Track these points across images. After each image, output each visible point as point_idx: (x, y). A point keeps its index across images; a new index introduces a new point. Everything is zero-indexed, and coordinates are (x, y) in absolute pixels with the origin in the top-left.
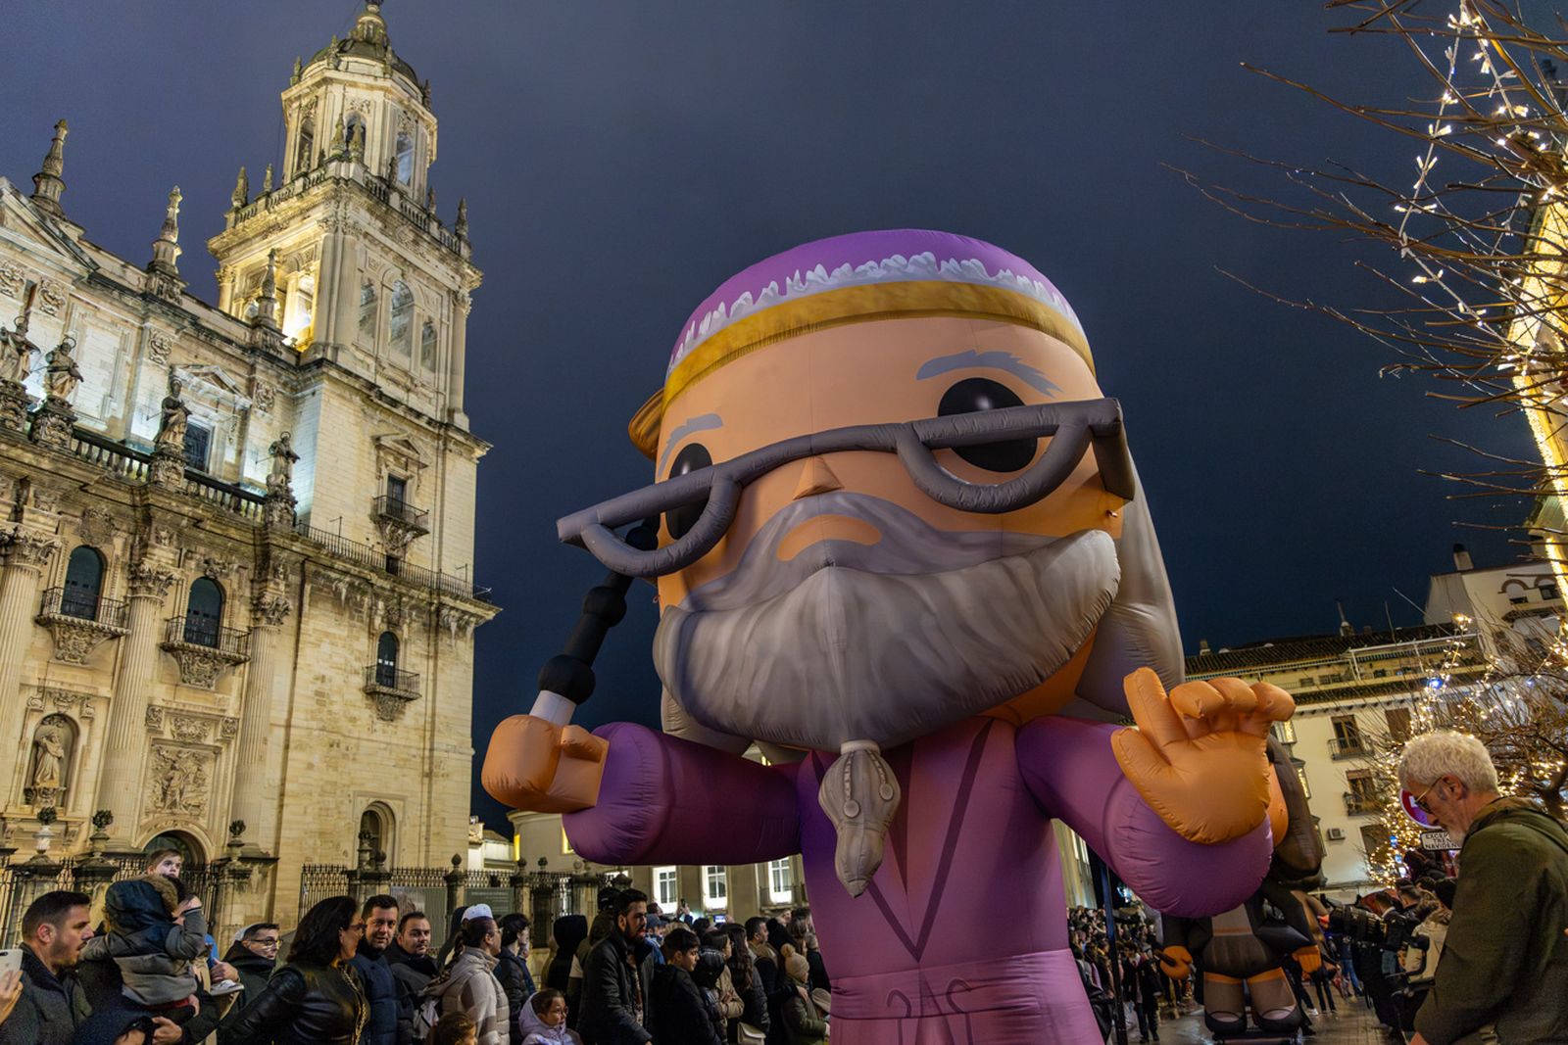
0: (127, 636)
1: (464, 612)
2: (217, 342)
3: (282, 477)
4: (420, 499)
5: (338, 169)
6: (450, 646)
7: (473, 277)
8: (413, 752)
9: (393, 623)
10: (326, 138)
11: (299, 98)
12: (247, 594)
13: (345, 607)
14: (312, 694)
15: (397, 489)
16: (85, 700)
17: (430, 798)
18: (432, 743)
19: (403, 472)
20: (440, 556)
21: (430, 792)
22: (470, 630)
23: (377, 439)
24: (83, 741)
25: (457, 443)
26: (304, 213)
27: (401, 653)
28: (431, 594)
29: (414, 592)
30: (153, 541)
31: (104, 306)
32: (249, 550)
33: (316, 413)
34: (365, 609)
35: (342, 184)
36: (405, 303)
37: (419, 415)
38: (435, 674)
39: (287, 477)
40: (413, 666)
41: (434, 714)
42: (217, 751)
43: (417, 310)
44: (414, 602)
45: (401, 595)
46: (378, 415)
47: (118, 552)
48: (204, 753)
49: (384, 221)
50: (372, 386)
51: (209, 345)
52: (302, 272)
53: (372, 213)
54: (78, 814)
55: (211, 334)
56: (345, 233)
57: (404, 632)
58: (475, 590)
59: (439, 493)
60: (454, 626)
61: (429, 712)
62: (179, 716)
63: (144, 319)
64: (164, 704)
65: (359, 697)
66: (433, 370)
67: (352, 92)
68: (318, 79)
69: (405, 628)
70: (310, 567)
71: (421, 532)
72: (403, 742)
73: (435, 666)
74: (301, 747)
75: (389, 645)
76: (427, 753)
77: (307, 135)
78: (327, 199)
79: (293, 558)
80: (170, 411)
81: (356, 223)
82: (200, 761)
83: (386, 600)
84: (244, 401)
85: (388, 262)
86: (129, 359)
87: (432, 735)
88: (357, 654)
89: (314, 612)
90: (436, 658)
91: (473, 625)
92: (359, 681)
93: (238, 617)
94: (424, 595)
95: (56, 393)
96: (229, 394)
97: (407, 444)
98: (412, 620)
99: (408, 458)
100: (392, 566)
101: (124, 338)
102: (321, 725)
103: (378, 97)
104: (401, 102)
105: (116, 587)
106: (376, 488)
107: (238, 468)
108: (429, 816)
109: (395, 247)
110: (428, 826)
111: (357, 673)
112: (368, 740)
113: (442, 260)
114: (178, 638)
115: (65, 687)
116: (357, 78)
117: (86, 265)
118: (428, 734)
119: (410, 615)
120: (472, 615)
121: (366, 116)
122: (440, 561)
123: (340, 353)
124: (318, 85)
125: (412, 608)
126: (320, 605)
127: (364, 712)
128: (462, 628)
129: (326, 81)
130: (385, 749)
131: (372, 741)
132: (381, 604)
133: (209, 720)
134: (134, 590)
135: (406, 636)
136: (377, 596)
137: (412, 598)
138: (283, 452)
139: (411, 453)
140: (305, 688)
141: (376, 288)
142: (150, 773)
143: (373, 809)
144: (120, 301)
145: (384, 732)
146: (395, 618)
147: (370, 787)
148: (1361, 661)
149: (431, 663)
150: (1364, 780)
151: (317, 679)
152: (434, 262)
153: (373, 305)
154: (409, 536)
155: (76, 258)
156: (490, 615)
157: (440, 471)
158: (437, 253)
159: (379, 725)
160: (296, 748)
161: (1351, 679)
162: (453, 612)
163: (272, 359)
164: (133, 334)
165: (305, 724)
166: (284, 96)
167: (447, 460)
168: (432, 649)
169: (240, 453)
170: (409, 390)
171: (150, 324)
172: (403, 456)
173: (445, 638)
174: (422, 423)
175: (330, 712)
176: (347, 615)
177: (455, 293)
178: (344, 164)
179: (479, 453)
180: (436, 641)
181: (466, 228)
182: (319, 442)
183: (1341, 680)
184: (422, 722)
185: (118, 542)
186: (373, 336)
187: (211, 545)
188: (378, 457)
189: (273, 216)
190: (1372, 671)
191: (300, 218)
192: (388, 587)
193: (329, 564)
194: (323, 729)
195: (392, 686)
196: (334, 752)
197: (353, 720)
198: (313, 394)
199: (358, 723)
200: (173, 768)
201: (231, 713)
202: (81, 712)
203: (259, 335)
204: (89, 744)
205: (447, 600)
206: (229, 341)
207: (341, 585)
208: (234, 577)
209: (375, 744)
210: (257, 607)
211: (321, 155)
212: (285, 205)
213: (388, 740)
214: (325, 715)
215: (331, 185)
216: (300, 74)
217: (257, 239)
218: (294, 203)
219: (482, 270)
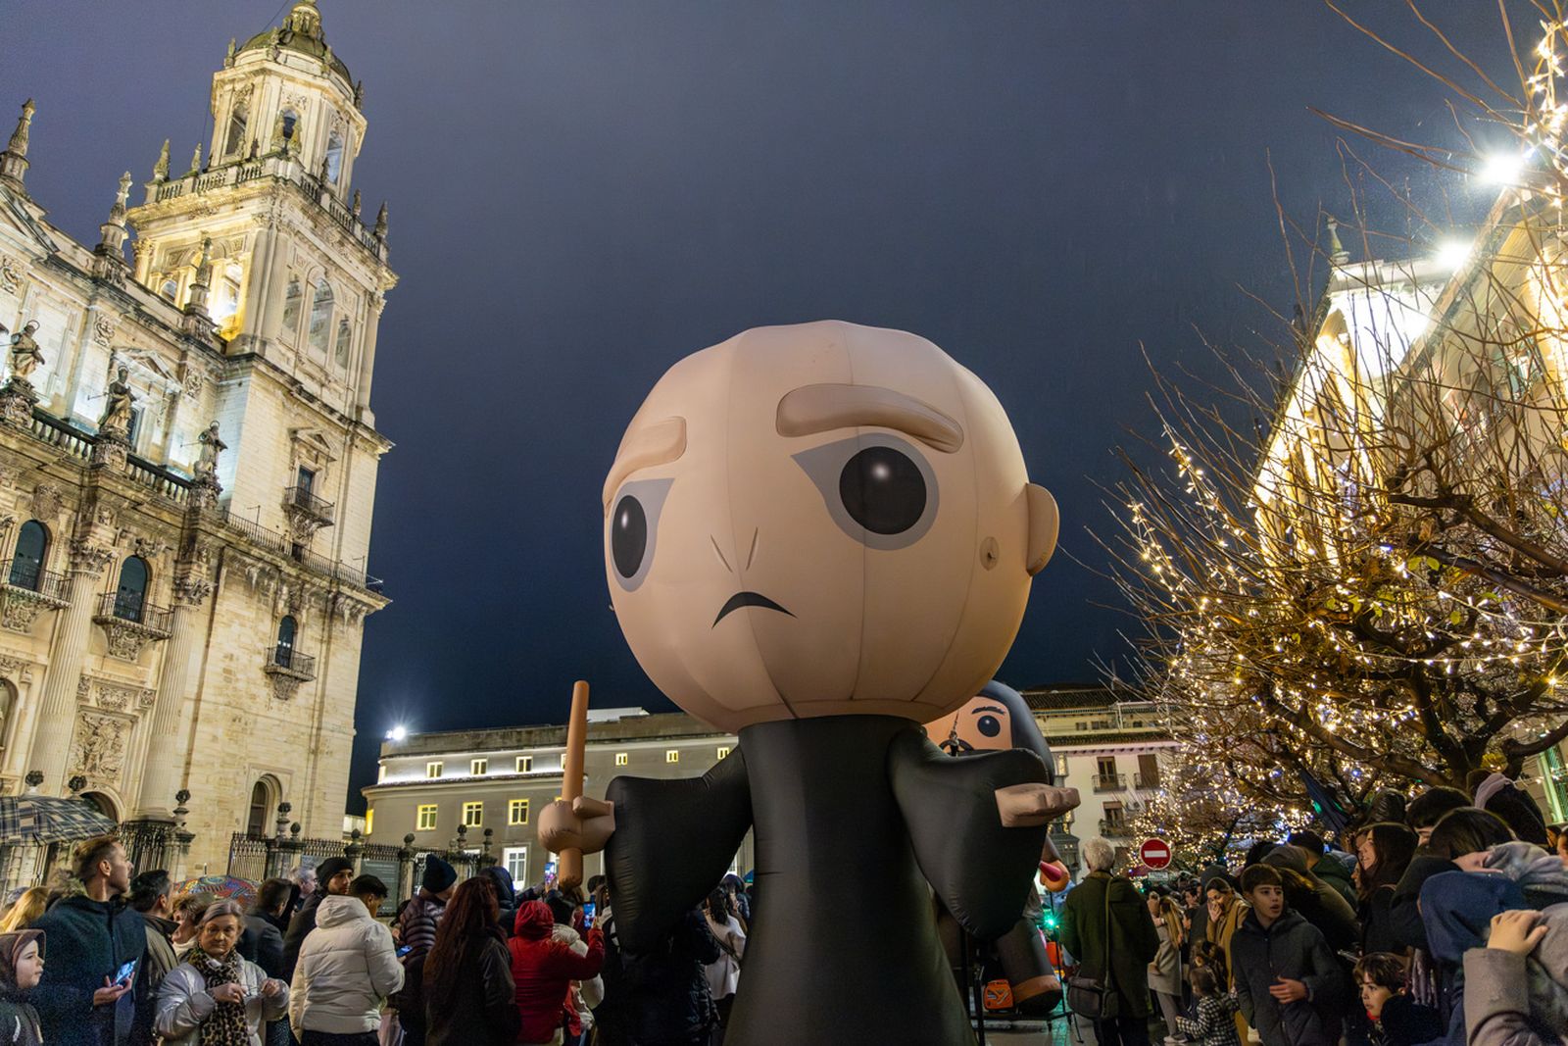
0: (65, 608)
1: (358, 602)
2: (155, 328)
3: (210, 464)
4: (325, 491)
5: (276, 167)
6: (343, 632)
7: (390, 280)
8: (303, 729)
9: (294, 608)
10: (263, 129)
11: (233, 81)
12: (171, 573)
13: (254, 589)
14: (221, 671)
15: (306, 480)
16: (25, 666)
17: (314, 773)
18: (320, 722)
19: (313, 464)
20: (339, 546)
21: (314, 768)
22: (361, 618)
23: (293, 434)
24: (20, 704)
25: (364, 439)
26: (237, 203)
27: (299, 635)
28: (331, 582)
29: (316, 580)
30: (96, 521)
31: (55, 285)
32: (175, 533)
33: (242, 403)
34: (271, 594)
35: (281, 182)
36: (324, 300)
37: (332, 411)
38: (327, 657)
39: (214, 464)
40: (309, 649)
41: (323, 696)
42: (134, 720)
43: (335, 308)
44: (314, 589)
45: (304, 582)
46: (296, 409)
47: (62, 528)
48: (122, 721)
49: (314, 220)
50: (294, 382)
51: (147, 330)
52: (230, 260)
53: (305, 212)
54: (12, 772)
55: (151, 319)
56: (279, 230)
57: (303, 617)
58: (368, 580)
59: (342, 487)
60: (347, 613)
61: (319, 693)
62: (104, 686)
63: (91, 300)
64: (92, 674)
65: (260, 676)
66: (345, 365)
67: (289, 86)
68: (256, 68)
69: (304, 612)
70: (229, 552)
71: (326, 523)
72: (294, 720)
73: (328, 650)
74: (208, 720)
75: (289, 628)
76: (314, 731)
77: (239, 121)
78: (263, 194)
79: (217, 543)
80: (117, 396)
81: (290, 221)
82: (118, 728)
83: (291, 585)
84: (174, 386)
85: (313, 259)
86: (74, 338)
87: (320, 716)
88: (260, 634)
89: (228, 594)
90: (329, 643)
91: (364, 614)
92: (261, 661)
93: (161, 595)
94: (325, 584)
95: (19, 374)
96: (162, 379)
97: (319, 438)
98: (311, 606)
99: (319, 451)
100: (297, 553)
101: (72, 318)
102: (226, 700)
103: (315, 95)
104: (336, 102)
105: (58, 561)
106: (289, 479)
107: (163, 450)
108: (312, 790)
109: (322, 247)
110: (311, 799)
111: (259, 653)
112: (265, 717)
113: (363, 262)
114: (109, 613)
115: (9, 653)
116: (296, 74)
117: (47, 247)
118: (317, 713)
119: (310, 601)
120: (365, 604)
121: (302, 112)
122: (339, 551)
123: (267, 347)
124: (256, 73)
125: (312, 595)
126: (234, 587)
127: (263, 690)
128: (354, 616)
129: (263, 71)
130: (278, 726)
131: (268, 717)
132: (285, 589)
133: (130, 690)
134: (75, 565)
135: (304, 620)
136: (283, 581)
137: (313, 585)
138: (211, 441)
139: (322, 447)
140: (215, 665)
141: (302, 285)
142: (75, 738)
143: (264, 781)
144: (71, 282)
145: (279, 710)
146: (297, 603)
147: (263, 760)
148: (1124, 712)
149: (324, 646)
150: (1115, 810)
151: (226, 657)
152: (356, 263)
153: (296, 300)
154: (314, 526)
155: (38, 240)
156: (381, 606)
157: (345, 465)
158: (359, 255)
159: (276, 703)
160: (204, 720)
161: (1115, 727)
162: (348, 601)
163: (203, 347)
164: (80, 314)
165: (213, 699)
166: (217, 76)
167: (353, 456)
168: (326, 634)
169: (166, 435)
170: (323, 385)
171: (99, 306)
172: (314, 449)
173: (339, 624)
174: (334, 418)
175: (235, 689)
176: (256, 599)
177: (372, 295)
178: (282, 163)
179: (382, 450)
180: (330, 626)
181: (386, 232)
182: (243, 433)
183: (1107, 727)
184: (311, 702)
185: (63, 518)
186: (295, 331)
187: (144, 526)
188: (293, 449)
189: (202, 200)
190: (1132, 721)
191: (232, 206)
192: (294, 574)
193: (246, 550)
194: (228, 704)
195: (288, 667)
196: (236, 726)
197: (253, 697)
198: (240, 384)
199: (258, 700)
200: (95, 734)
201: (149, 686)
202: (21, 677)
203: (192, 322)
204: (26, 708)
205: (345, 589)
206: (166, 328)
207: (253, 570)
208: (161, 557)
209: (269, 721)
210: (180, 586)
211: (255, 145)
212: (216, 191)
213: (282, 717)
214: (230, 692)
215: (269, 182)
216: (234, 58)
217: (182, 218)
218: (228, 191)
219: (397, 274)
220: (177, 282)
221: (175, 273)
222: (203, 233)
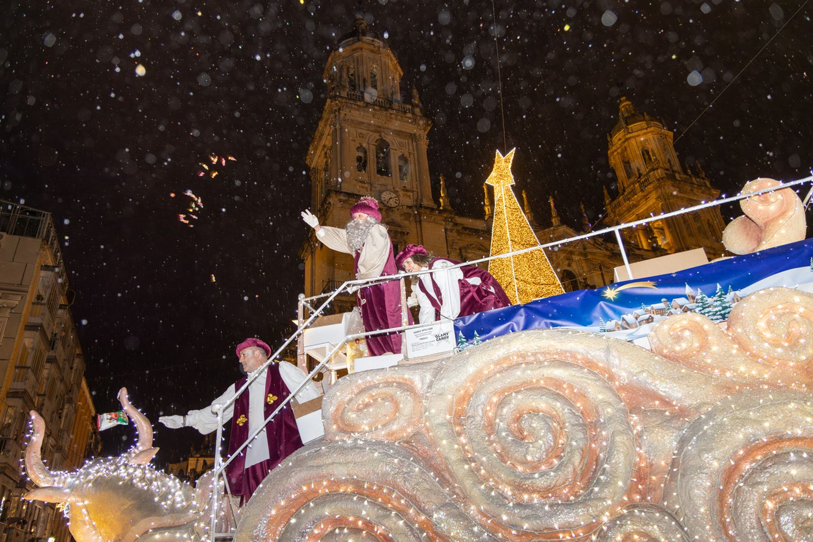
5: (654, 175)
7: (717, 193)
10: (638, 163)
11: (616, 150)
26: (646, 198)
43: (702, 218)
49: (677, 187)
53: (673, 186)
56: (669, 200)
67: (639, 139)
68: (623, 140)
77: (627, 163)
78: (656, 188)
103: (650, 136)
104: (658, 133)
109: (686, 196)
113: (703, 192)
116: (638, 133)
117: (610, 251)
121: (647, 146)
124: (624, 142)
129: (627, 140)
152: (701, 195)
158: (701, 191)
166: (608, 152)
178: (655, 171)
186: (693, 237)
189: (631, 202)
191: (644, 199)
211: (638, 170)
212: (635, 196)
215: (656, 183)
216: (611, 141)
217: (626, 213)
218: (640, 194)
219: (719, 189)
220: (636, 238)
221: (633, 235)
222: (637, 215)
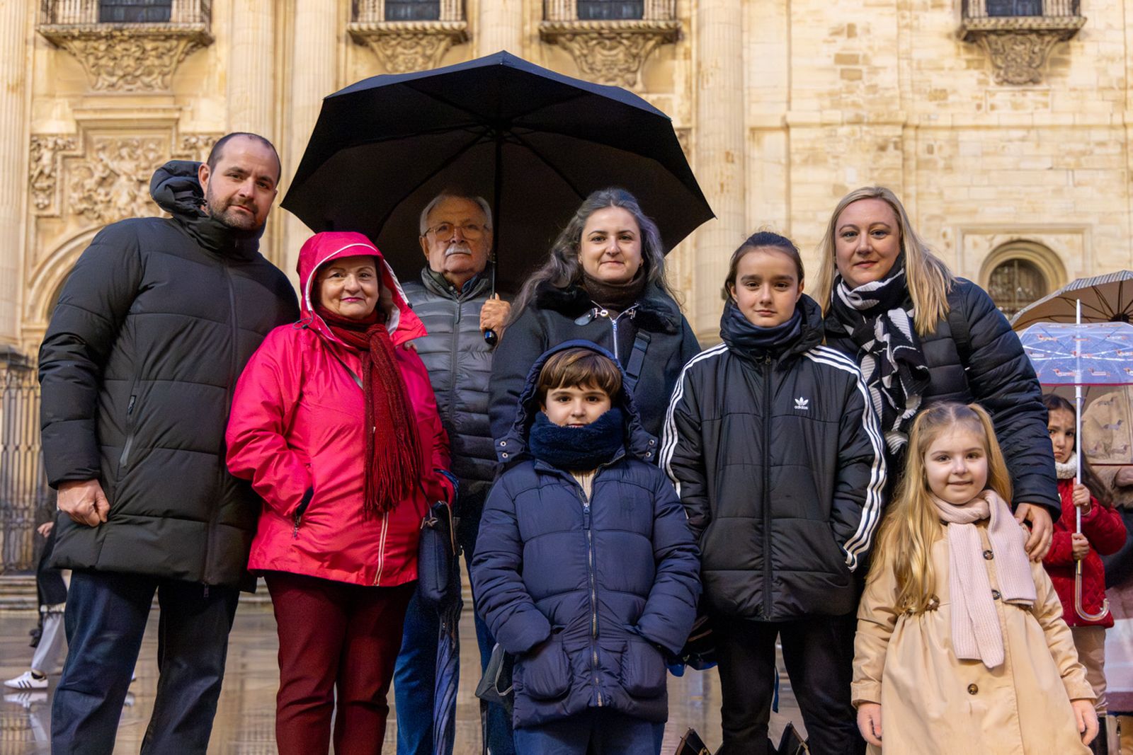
0: (477, 32)
14: (831, 62)
65: (950, 53)
72: (1068, 120)
102: (850, 114)
112: (977, 128)
114: (566, 17)
127: (962, 77)
130: (1023, 140)
131: (989, 128)
140: (814, 54)
145: (1016, 106)
147: (990, 215)
151: (837, 33)
159: (1004, 95)
160: (805, 162)
165: (816, 118)
175: (873, 88)
194: (858, 122)
195: (1026, 13)
197: (940, 95)
199: (951, 98)
213: (1027, 121)
214: (860, 95)
